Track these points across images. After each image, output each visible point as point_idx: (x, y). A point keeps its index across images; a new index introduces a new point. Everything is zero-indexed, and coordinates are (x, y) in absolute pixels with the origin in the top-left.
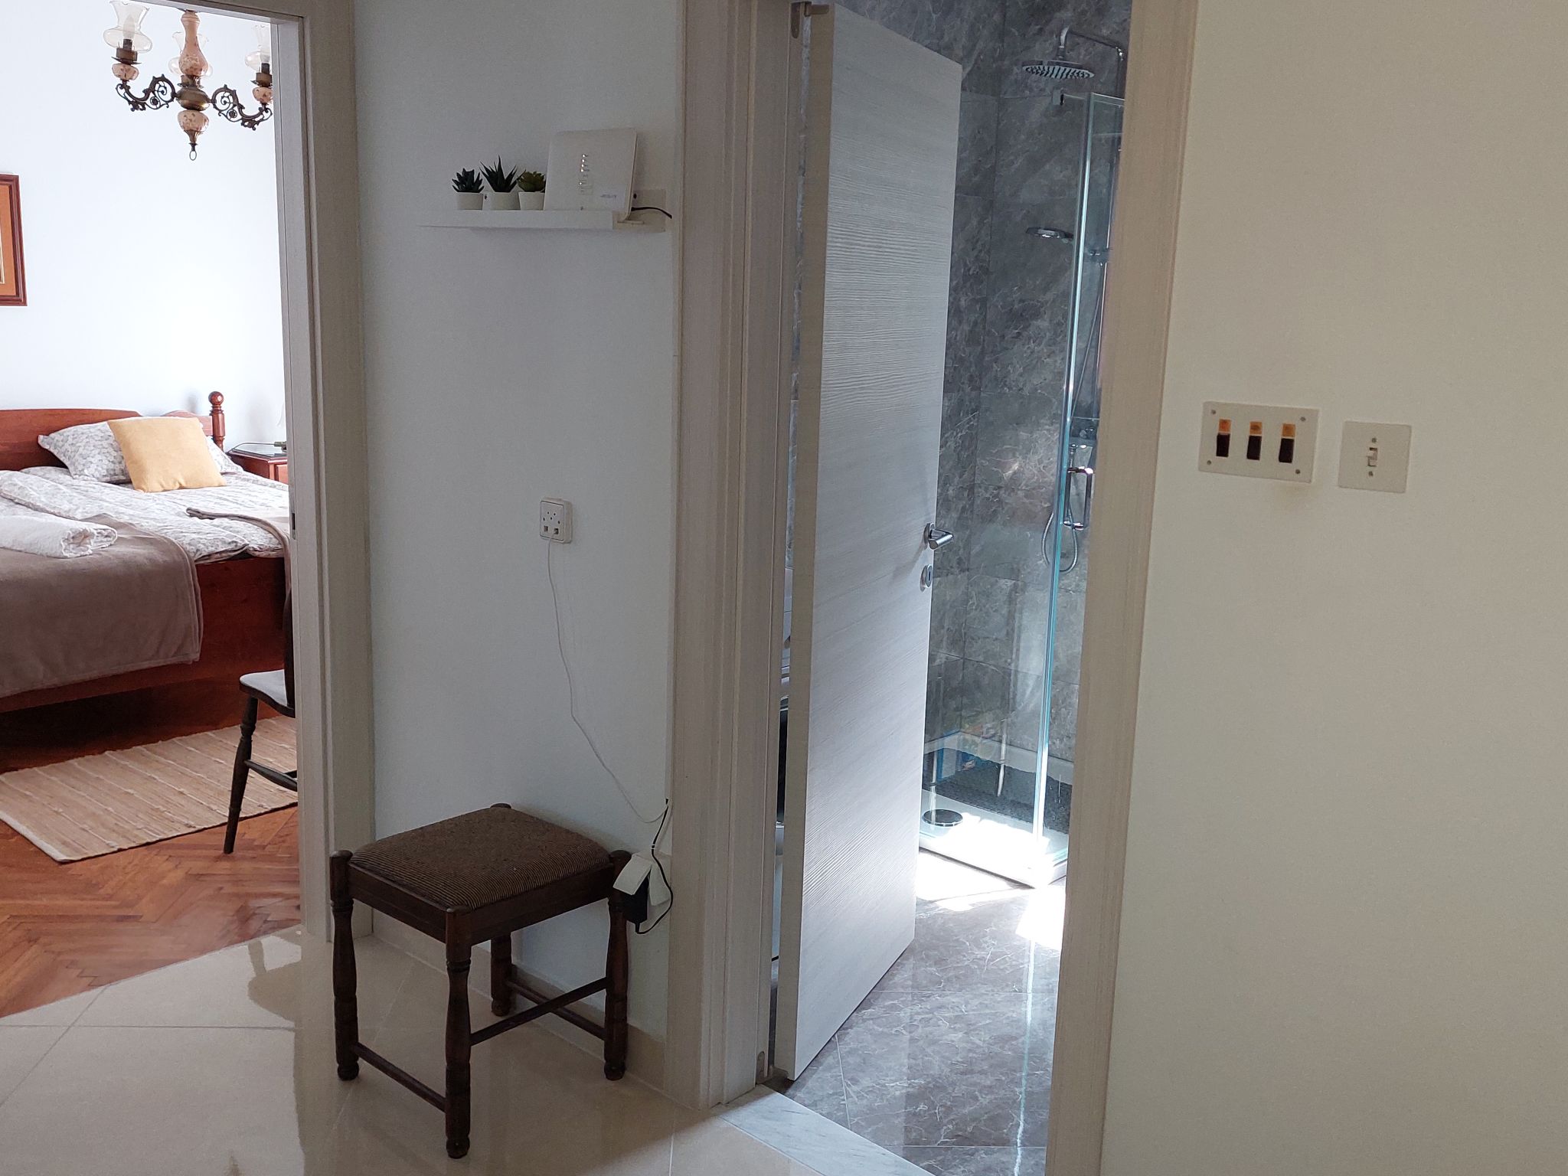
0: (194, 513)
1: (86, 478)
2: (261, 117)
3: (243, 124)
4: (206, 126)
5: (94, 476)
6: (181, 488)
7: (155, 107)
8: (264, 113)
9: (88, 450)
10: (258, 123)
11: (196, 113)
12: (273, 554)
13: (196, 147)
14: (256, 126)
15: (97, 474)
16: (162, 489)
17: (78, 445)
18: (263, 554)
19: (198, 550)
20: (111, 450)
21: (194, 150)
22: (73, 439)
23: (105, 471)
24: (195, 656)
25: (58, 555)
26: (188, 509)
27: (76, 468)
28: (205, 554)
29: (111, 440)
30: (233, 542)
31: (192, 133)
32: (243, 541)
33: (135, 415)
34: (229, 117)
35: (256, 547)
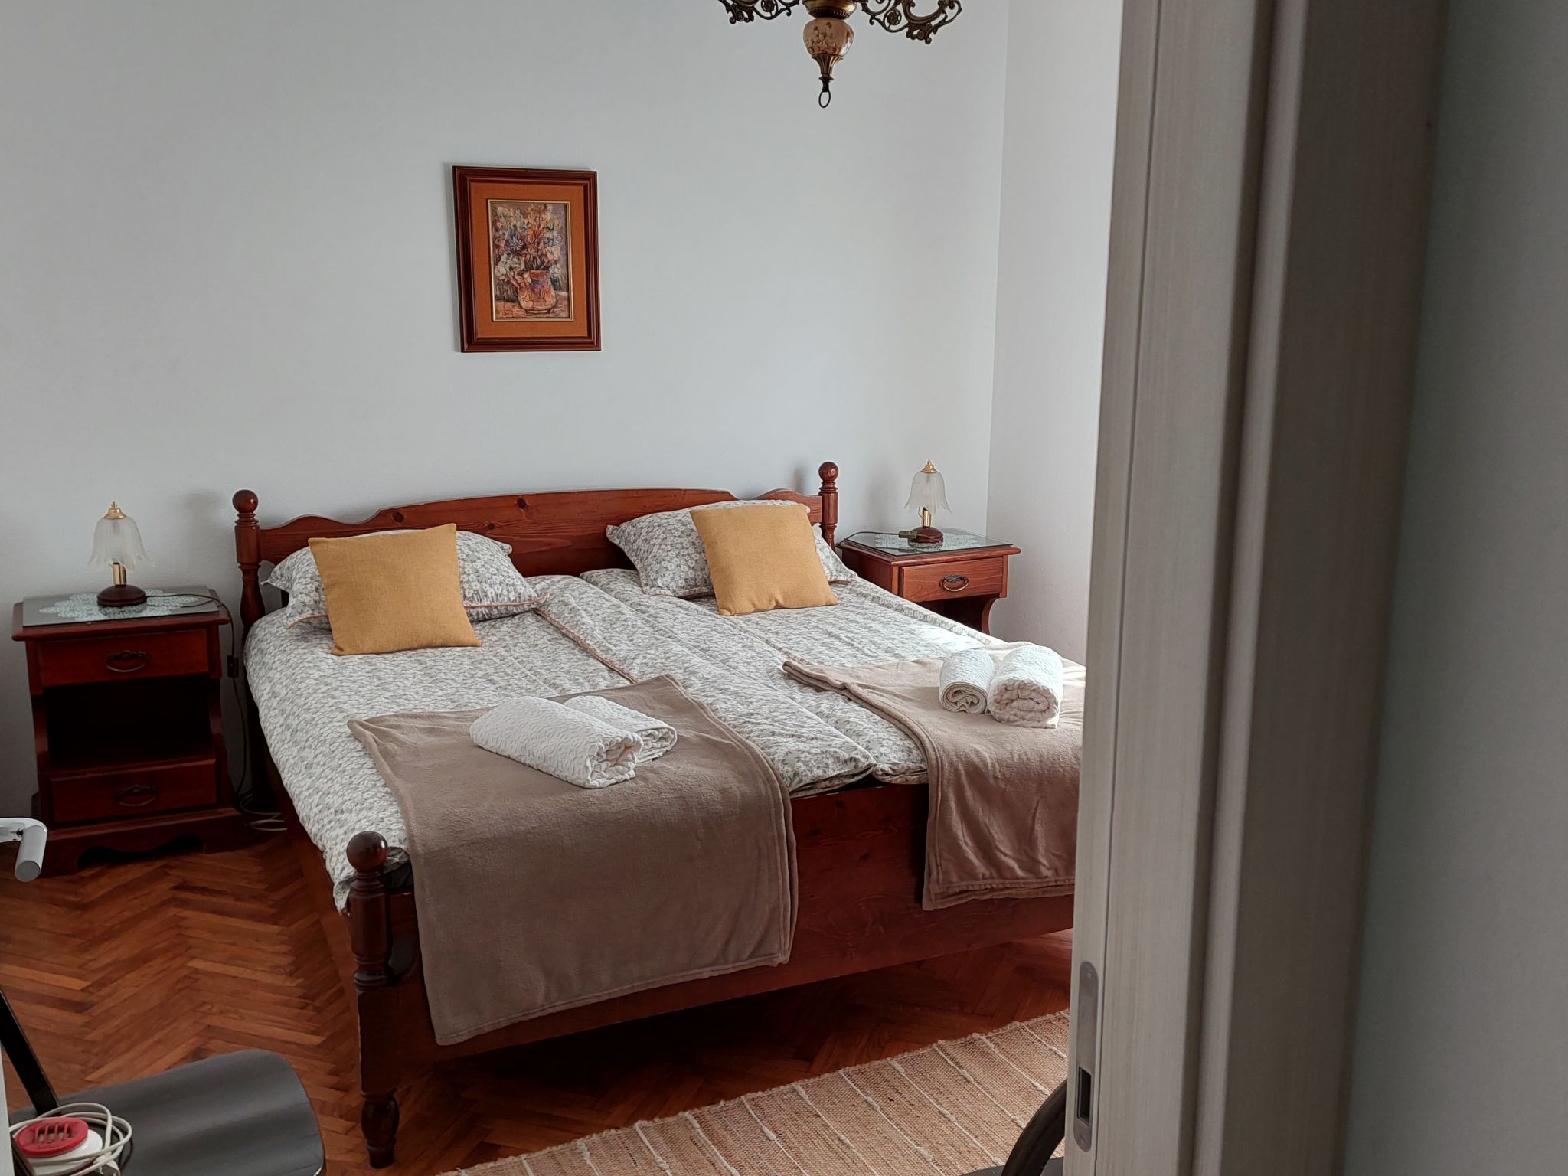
0: (794, 675)
1: (658, 591)
2: (942, 16)
3: (909, 35)
4: (848, 44)
5: (669, 589)
6: (778, 607)
7: (768, 15)
8: (947, 10)
9: (663, 549)
10: (935, 29)
11: (833, 22)
12: (913, 779)
13: (831, 84)
14: (932, 35)
15: (673, 585)
16: (753, 609)
17: (654, 541)
18: (898, 780)
19: (796, 774)
20: (692, 551)
21: (826, 89)
22: (648, 532)
23: (683, 581)
24: (783, 958)
25: (581, 782)
26: (785, 664)
27: (647, 576)
28: (809, 781)
29: (694, 536)
30: (851, 759)
31: (825, 58)
32: (866, 757)
33: (725, 496)
34: (887, 24)
35: (886, 768)
